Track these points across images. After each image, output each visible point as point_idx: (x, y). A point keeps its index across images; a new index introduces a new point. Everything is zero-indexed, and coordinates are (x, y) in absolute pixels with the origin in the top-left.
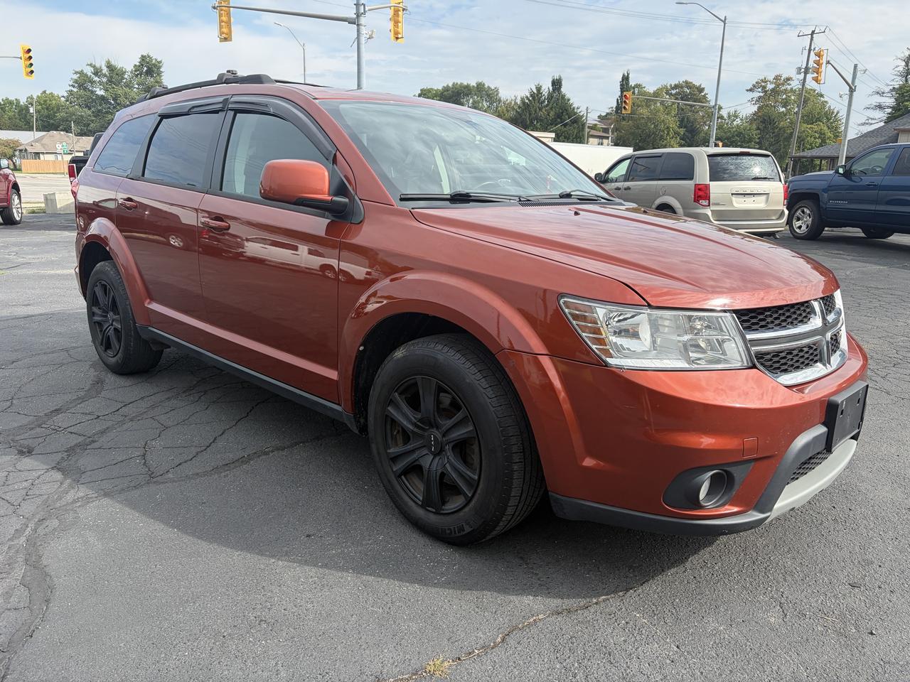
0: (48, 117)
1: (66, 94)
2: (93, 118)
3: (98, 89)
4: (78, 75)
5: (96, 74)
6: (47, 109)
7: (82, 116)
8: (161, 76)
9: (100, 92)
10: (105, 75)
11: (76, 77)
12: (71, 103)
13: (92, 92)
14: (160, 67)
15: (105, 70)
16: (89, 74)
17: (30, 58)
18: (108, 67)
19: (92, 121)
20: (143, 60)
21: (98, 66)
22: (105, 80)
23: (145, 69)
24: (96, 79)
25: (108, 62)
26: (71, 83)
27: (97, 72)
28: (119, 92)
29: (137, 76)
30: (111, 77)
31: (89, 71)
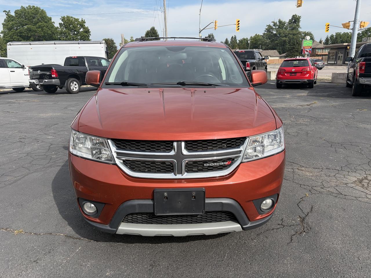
0: (255, 44)
1: (262, 35)
2: (270, 43)
3: (274, 31)
4: (268, 27)
5: (274, 25)
6: (255, 41)
7: (267, 42)
8: (299, 23)
9: (275, 32)
10: (278, 25)
11: (267, 27)
12: (264, 38)
13: (272, 33)
14: (300, 19)
15: (278, 23)
16: (272, 26)
17: (239, 24)
18: (279, 22)
19: (270, 44)
20: (293, 17)
21: (275, 22)
22: (277, 27)
23: (294, 20)
24: (274, 27)
25: (280, 20)
26: (265, 30)
27: (275, 24)
28: (281, 31)
29: (290, 24)
30: (280, 26)
31: (272, 24)
